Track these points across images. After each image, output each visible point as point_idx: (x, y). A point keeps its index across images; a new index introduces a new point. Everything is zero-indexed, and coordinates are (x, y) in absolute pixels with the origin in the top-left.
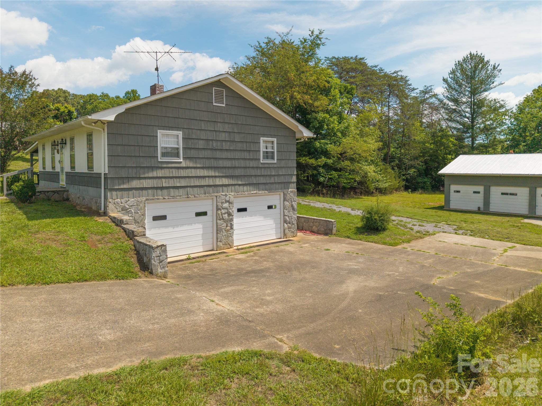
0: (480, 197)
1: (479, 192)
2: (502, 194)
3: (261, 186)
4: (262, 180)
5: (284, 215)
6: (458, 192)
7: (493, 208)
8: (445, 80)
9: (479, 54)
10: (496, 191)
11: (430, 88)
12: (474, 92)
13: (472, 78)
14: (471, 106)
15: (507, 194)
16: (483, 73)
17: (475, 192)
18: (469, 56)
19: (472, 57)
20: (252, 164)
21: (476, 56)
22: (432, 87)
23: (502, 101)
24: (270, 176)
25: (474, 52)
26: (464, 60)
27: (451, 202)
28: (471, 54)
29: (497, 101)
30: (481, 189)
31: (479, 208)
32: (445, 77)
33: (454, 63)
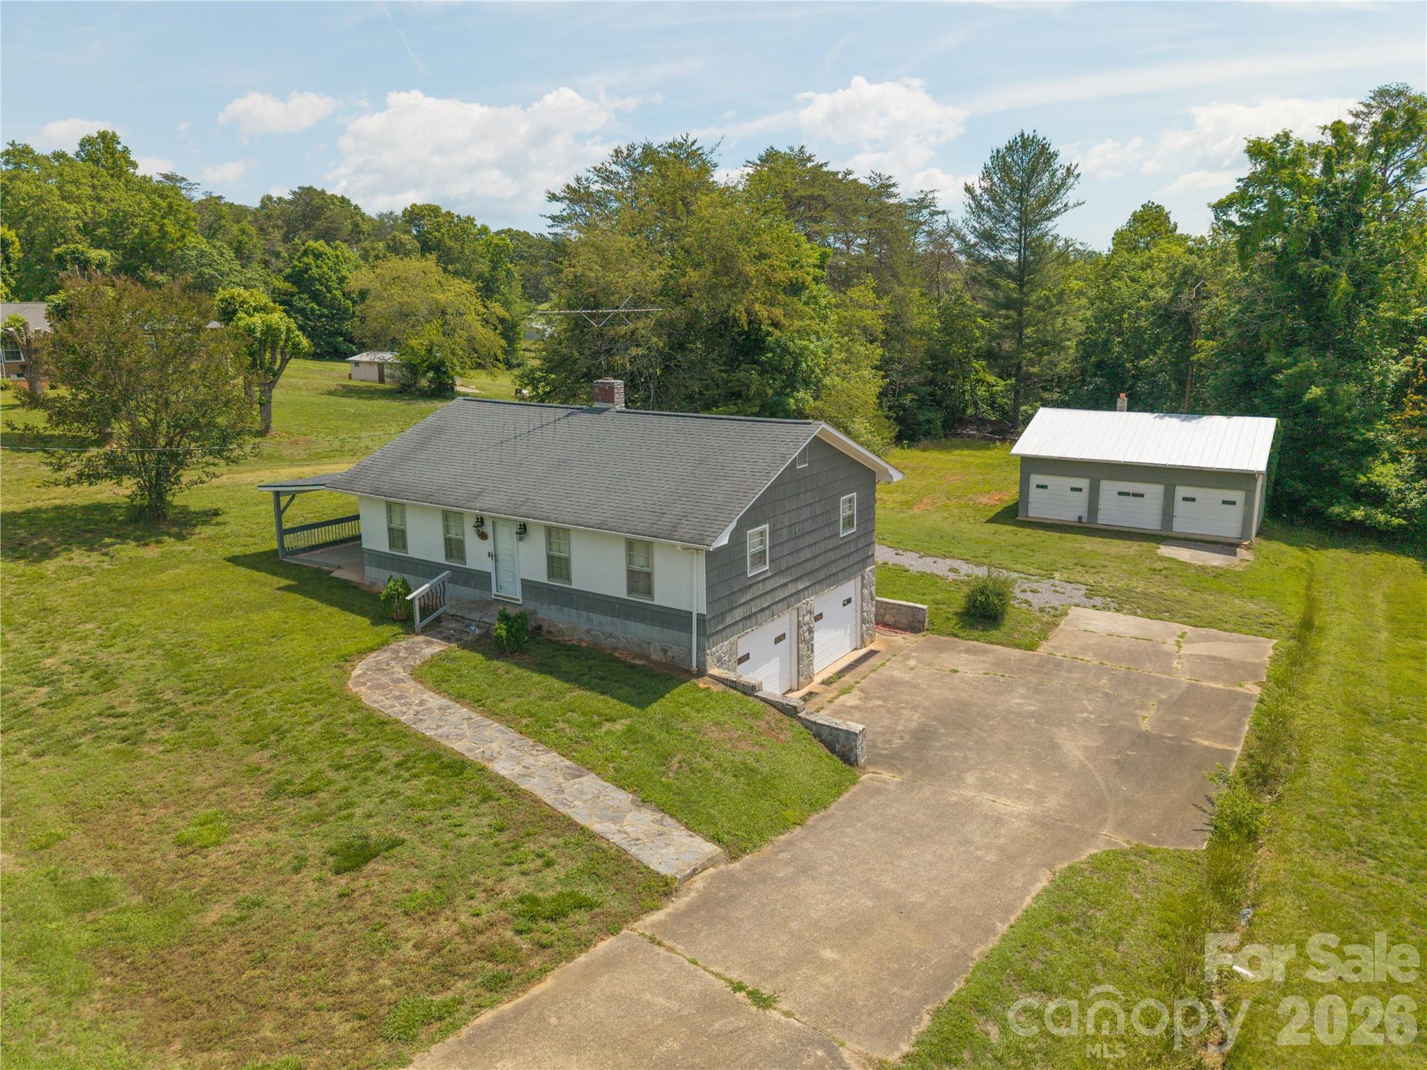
0: (1083, 497)
1: (1080, 490)
2: (1120, 494)
3: (841, 575)
4: (842, 564)
5: (862, 612)
6: (1045, 487)
7: (1103, 519)
8: (968, 189)
9: (1040, 137)
10: (1109, 488)
11: (930, 196)
12: (1026, 223)
13: (1025, 188)
14: (1020, 252)
15: (1127, 494)
16: (1046, 178)
17: (1073, 489)
18: (1019, 139)
19: (1025, 143)
20: (832, 543)
21: (1032, 141)
22: (936, 194)
23: (1081, 244)
24: (848, 555)
25: (1029, 133)
26: (1010, 149)
27: (1030, 505)
28: (1022, 135)
29: (1070, 243)
30: (1084, 483)
31: (1080, 518)
32: (969, 184)
33: (990, 154)
